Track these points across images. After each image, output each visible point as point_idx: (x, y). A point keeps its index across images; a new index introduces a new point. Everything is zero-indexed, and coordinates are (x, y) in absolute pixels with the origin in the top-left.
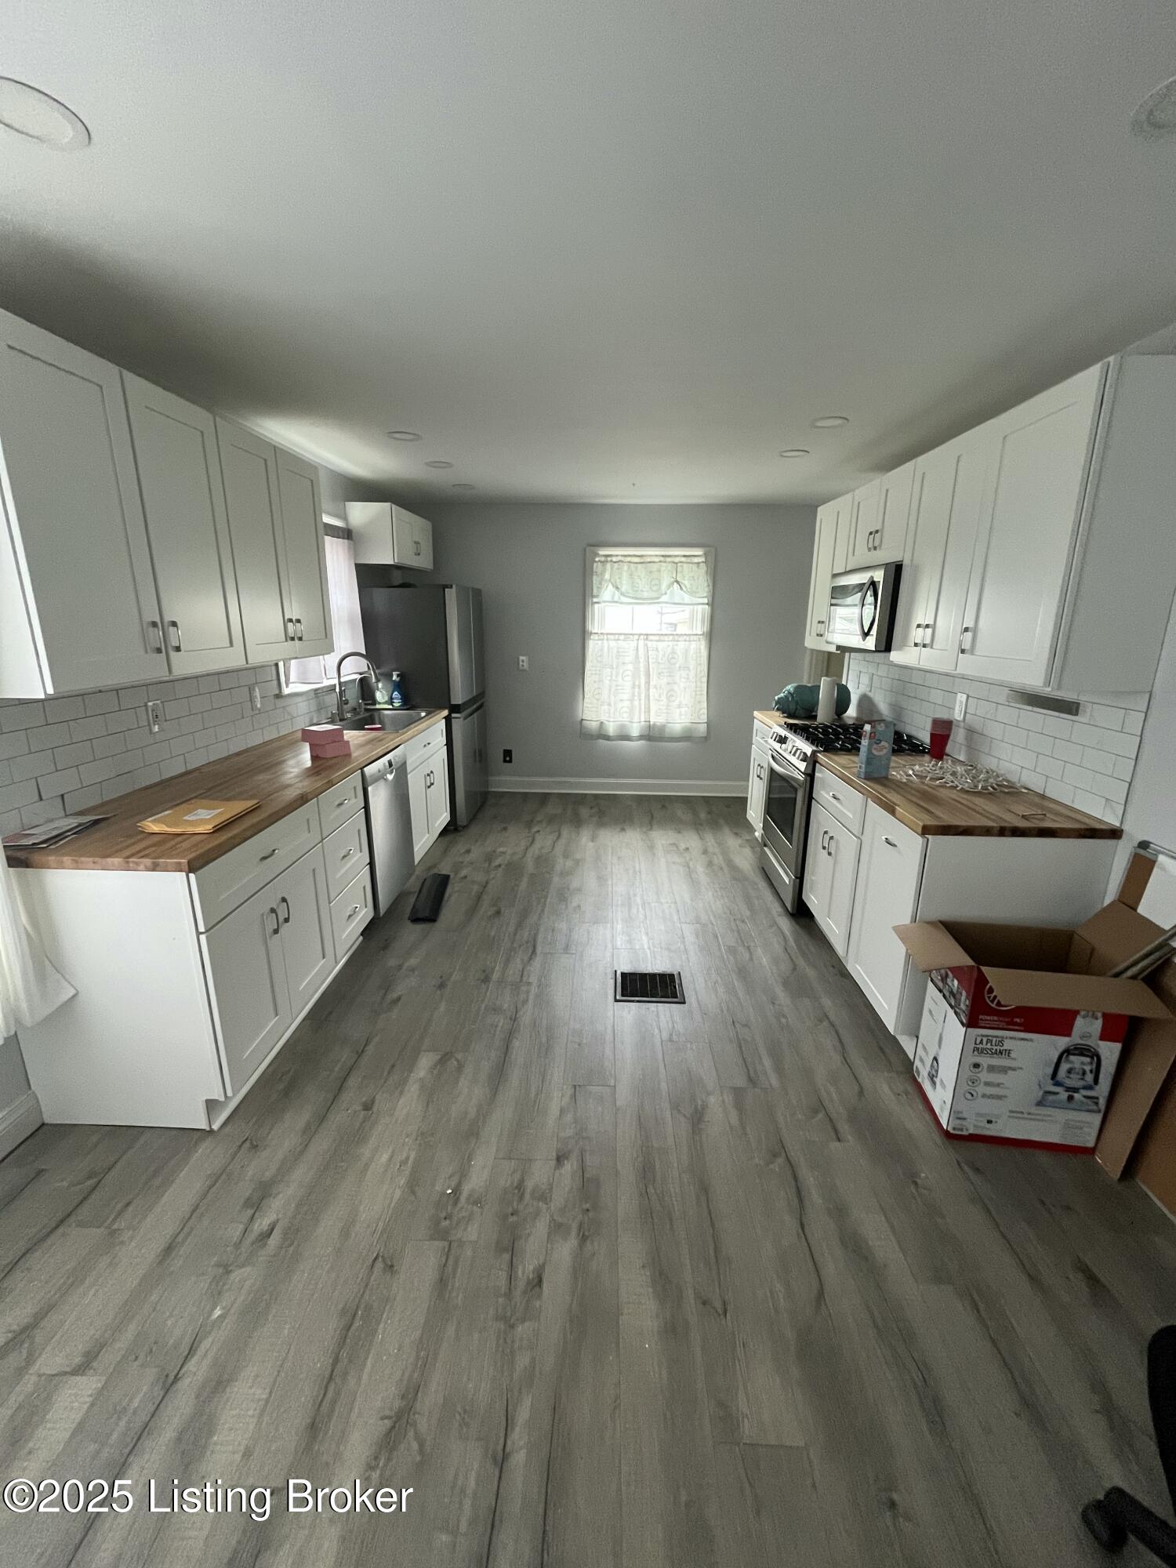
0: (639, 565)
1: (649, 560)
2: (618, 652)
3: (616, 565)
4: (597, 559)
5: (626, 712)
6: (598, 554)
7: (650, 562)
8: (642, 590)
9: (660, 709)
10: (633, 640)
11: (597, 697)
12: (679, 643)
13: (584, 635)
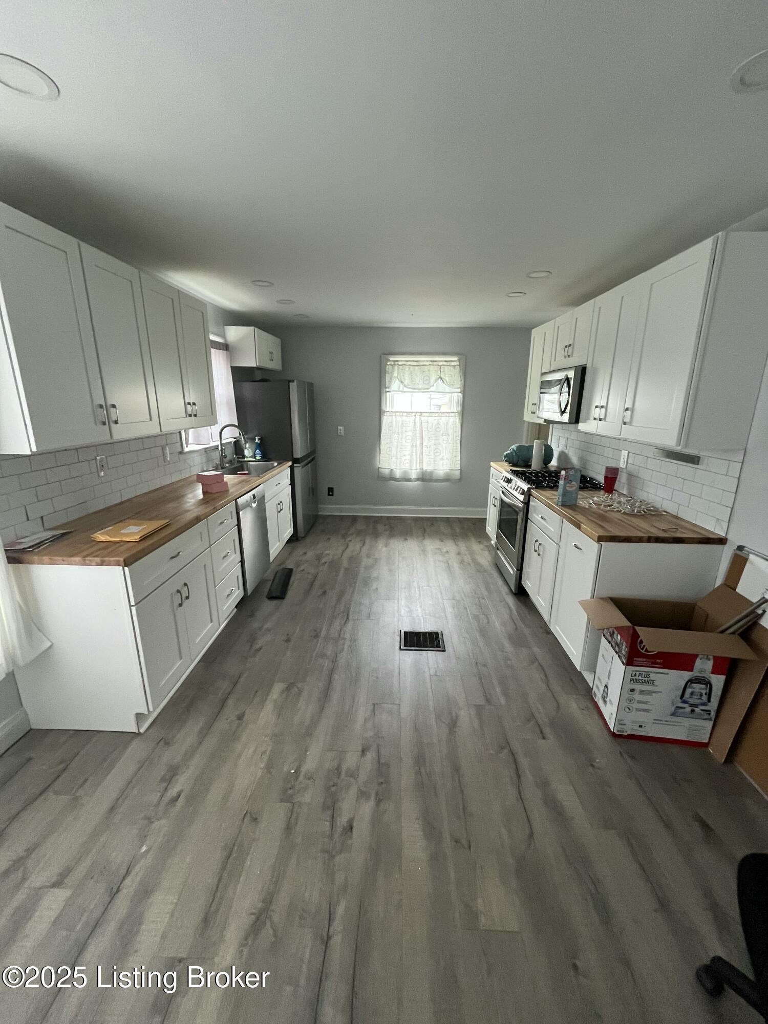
0: (416, 367)
2: (402, 424)
3: (401, 367)
4: (389, 363)
5: (407, 463)
6: (390, 360)
7: (423, 365)
8: (418, 384)
9: (429, 461)
10: (412, 416)
11: (389, 453)
12: (442, 418)
13: (380, 412)
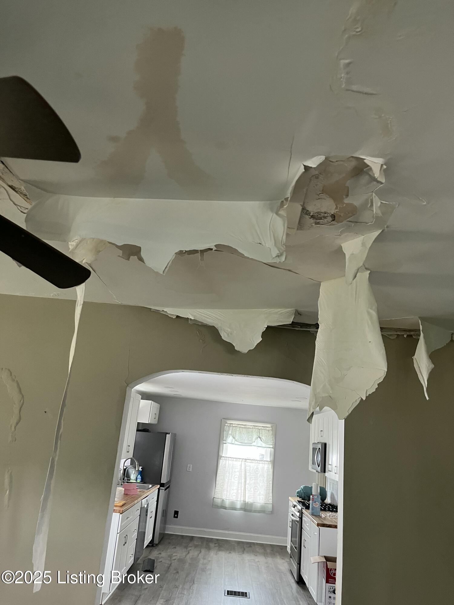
0: (244, 429)
1: (248, 427)
2: (233, 466)
3: (234, 428)
4: (226, 425)
5: (234, 496)
6: (227, 423)
7: (248, 428)
8: (244, 440)
9: (250, 495)
10: (240, 461)
11: (222, 487)
12: (260, 464)
13: (218, 457)
